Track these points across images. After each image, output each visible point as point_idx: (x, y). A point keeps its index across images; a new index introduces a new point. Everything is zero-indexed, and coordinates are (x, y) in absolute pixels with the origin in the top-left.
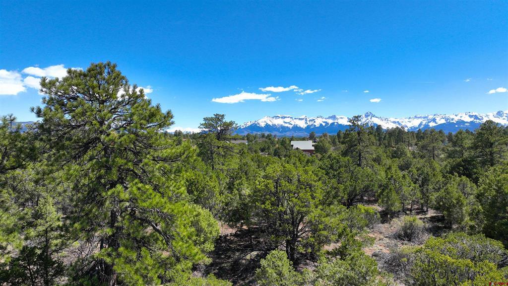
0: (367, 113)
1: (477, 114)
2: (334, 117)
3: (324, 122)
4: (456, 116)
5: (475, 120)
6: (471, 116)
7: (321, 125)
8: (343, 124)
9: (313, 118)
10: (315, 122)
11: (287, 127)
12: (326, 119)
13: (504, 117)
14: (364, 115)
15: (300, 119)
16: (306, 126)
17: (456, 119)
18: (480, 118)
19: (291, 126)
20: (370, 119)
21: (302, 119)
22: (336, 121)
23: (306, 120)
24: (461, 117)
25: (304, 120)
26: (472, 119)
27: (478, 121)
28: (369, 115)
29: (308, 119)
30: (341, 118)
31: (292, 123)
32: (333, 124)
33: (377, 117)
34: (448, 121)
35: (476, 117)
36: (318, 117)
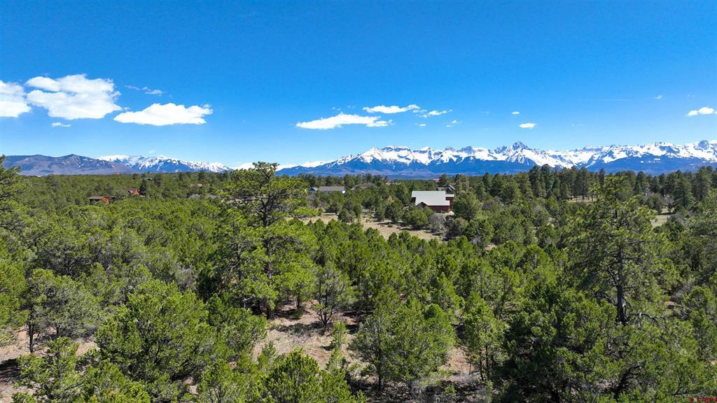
0: (516, 144)
1: (671, 145)
2: (469, 149)
3: (455, 156)
4: (642, 147)
6: (662, 148)
7: (451, 160)
8: (482, 159)
9: (441, 151)
10: (442, 156)
11: (403, 163)
12: (458, 151)
13: (709, 149)
14: (511, 147)
15: (421, 152)
16: (429, 161)
17: (642, 151)
18: (676, 150)
19: (408, 162)
20: (519, 152)
21: (424, 152)
22: (472, 155)
23: (430, 154)
24: (649, 149)
25: (427, 154)
26: (664, 152)
27: (672, 154)
28: (519, 147)
29: (433, 152)
30: (480, 151)
31: (410, 157)
32: (468, 158)
33: (530, 149)
34: (630, 155)
35: (670, 150)
36: (447, 149)
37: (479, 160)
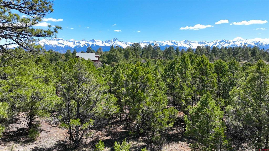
0: (114, 39)
1: (175, 41)
2: (93, 41)
3: (86, 44)
4: (165, 42)
5: (174, 45)
6: (172, 42)
7: (85, 45)
8: (99, 45)
9: (79, 41)
10: (80, 43)
11: (61, 47)
12: (88, 41)
13: (188, 43)
14: (112, 40)
15: (70, 41)
16: (74, 46)
17: (165, 43)
18: (177, 43)
19: (63, 46)
20: (116, 43)
21: (71, 41)
22: (95, 43)
23: (74, 42)
24: (167, 43)
25: (73, 42)
26: (173, 44)
27: (176, 45)
28: (116, 40)
29: (76, 42)
30: (98, 41)
31: (64, 44)
32: (93, 45)
33: (120, 41)
34: (161, 45)
35: (175, 43)
36: (82, 40)
37: (98, 46)
